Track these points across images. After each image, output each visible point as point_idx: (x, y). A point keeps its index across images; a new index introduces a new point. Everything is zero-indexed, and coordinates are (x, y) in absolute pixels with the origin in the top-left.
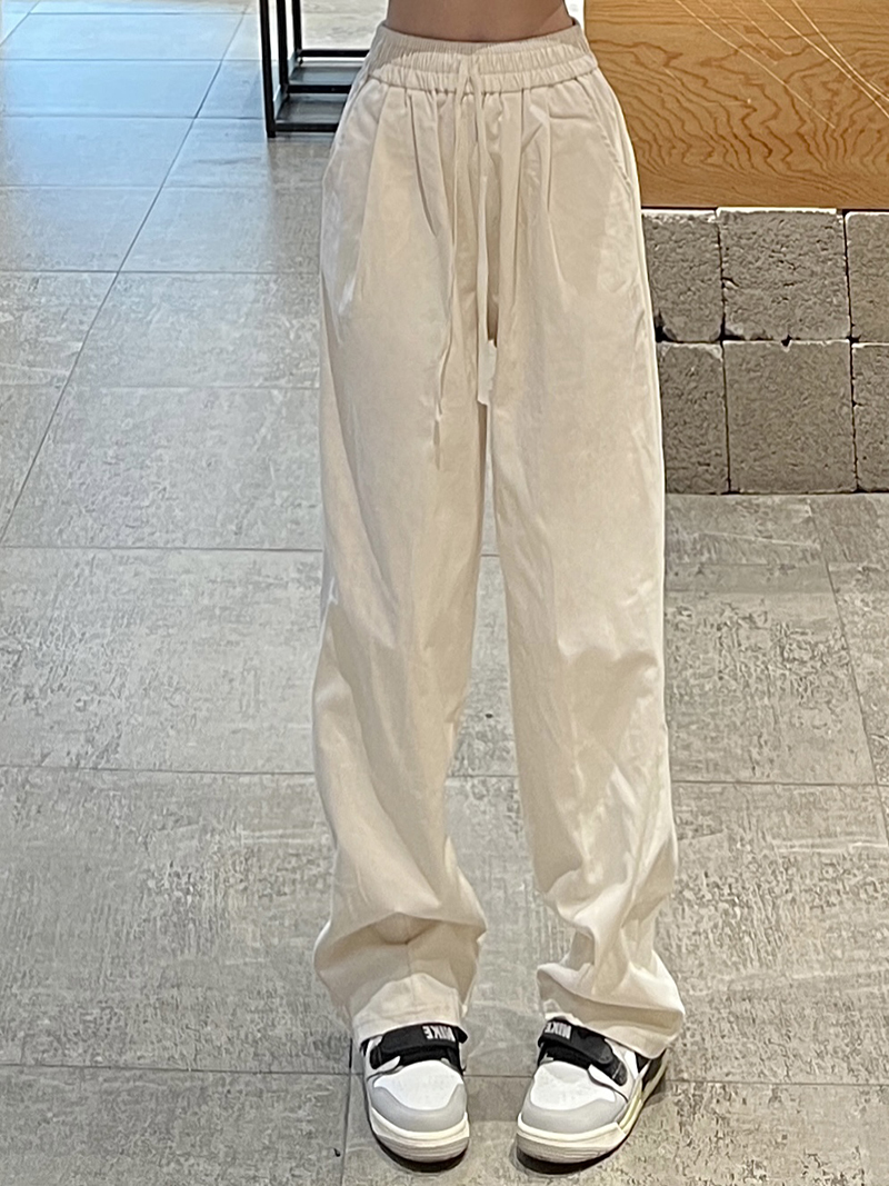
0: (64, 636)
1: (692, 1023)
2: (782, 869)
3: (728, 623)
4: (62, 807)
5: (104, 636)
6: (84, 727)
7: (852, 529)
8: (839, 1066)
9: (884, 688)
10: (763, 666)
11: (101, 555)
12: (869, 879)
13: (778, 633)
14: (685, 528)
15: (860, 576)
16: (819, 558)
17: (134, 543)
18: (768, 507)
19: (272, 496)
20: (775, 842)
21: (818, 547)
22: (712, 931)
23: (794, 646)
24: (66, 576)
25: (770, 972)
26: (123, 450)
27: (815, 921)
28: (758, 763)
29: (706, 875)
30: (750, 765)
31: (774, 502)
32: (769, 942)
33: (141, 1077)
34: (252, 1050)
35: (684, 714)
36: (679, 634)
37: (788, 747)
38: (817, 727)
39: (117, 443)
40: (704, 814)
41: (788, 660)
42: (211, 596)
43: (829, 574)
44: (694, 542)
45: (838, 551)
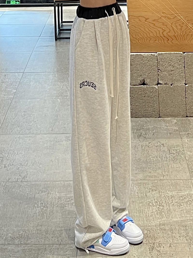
0: (13, 154)
2: (170, 198)
3: (159, 146)
4: (14, 190)
5: (22, 153)
6: (18, 173)
7: (185, 125)
9: (192, 159)
10: (165, 155)
11: (21, 136)
12: (190, 200)
13: (168, 148)
14: (150, 125)
15: (187, 135)
16: (178, 131)
17: (29, 133)
18: (167, 120)
19: (59, 122)
20: (169, 192)
21: (178, 129)
22: (156, 212)
23: (172, 150)
24: (14, 140)
25: (168, 219)
26: (25, 113)
27: (178, 209)
29: (154, 200)
30: (163, 176)
32: (168, 214)
33: (31, 246)
35: (150, 166)
36: (149, 148)
37: (171, 172)
38: (177, 168)
39: (24, 112)
40: (154, 187)
41: (171, 153)
42: (47, 144)
43: (180, 135)
44: (152, 128)
45: (182, 130)
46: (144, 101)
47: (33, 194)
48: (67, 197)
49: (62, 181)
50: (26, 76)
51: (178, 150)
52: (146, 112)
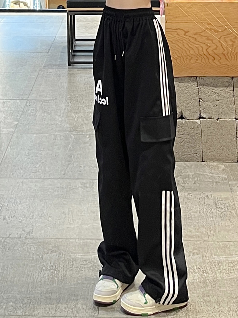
0: (15, 203)
1: (193, 303)
2: (217, 264)
3: (202, 198)
4: (16, 248)
5: (27, 202)
6: (22, 227)
7: (236, 173)
8: (234, 314)
10: (211, 209)
11: (25, 180)
13: (215, 200)
14: (190, 171)
16: (227, 180)
17: (35, 177)
18: (213, 166)
19: (73, 164)
20: (215, 257)
21: (226, 177)
22: (198, 279)
23: (219, 204)
24: (15, 185)
25: (214, 289)
26: (30, 152)
27: (227, 276)
28: (210, 236)
29: (196, 266)
30: (208, 236)
31: (214, 164)
34: (71, 311)
35: (189, 223)
36: (189, 201)
37: (218, 231)
38: (227, 226)
39: (29, 149)
40: (195, 250)
41: (218, 208)
42: (58, 191)
43: (229, 184)
44: (193, 175)
45: (232, 178)
46: (182, 140)
47: (40, 254)
48: (84, 259)
49: (77, 239)
50: (30, 104)
51: (227, 204)
52: (185, 155)
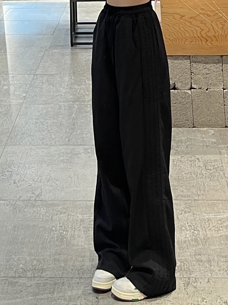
0: (24, 167)
2: (207, 221)
3: (194, 160)
4: (26, 210)
5: (35, 167)
6: (31, 190)
7: (224, 136)
8: (224, 273)
10: (201, 171)
11: (33, 147)
13: (205, 163)
14: (183, 136)
15: (226, 148)
16: (216, 143)
17: (42, 144)
18: (203, 131)
19: (76, 131)
20: (205, 215)
21: (216, 141)
22: (190, 237)
23: (209, 166)
24: (24, 152)
25: (205, 247)
26: (38, 121)
27: (216, 234)
28: (200, 195)
29: (188, 223)
31: (204, 129)
32: (205, 240)
33: (47, 280)
35: (182, 183)
36: (181, 163)
37: (208, 191)
38: (215, 186)
39: (36, 119)
40: (187, 208)
41: (207, 169)
42: (63, 157)
43: (218, 148)
44: (185, 140)
45: (221, 142)
46: (175, 108)
47: (50, 215)
50: (37, 78)
51: (216, 166)
52: (178, 121)
